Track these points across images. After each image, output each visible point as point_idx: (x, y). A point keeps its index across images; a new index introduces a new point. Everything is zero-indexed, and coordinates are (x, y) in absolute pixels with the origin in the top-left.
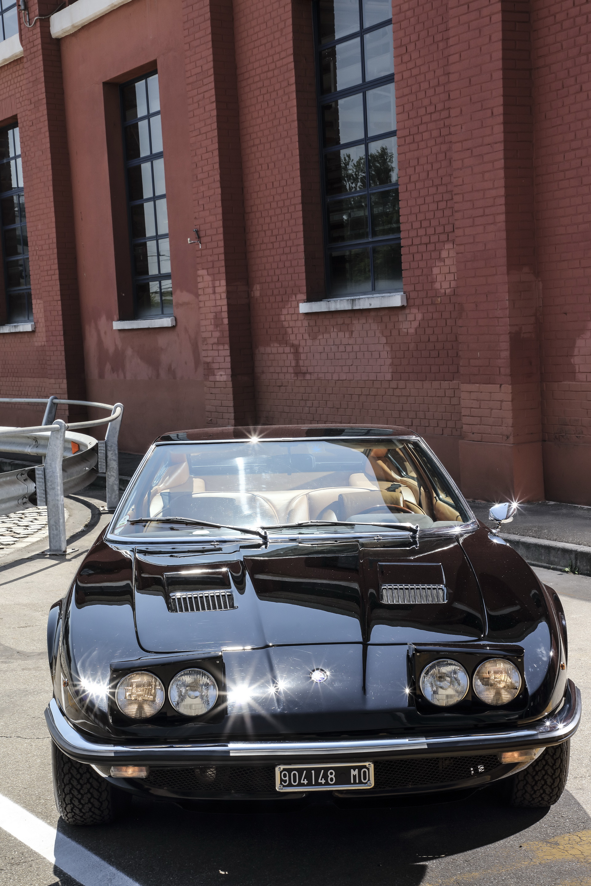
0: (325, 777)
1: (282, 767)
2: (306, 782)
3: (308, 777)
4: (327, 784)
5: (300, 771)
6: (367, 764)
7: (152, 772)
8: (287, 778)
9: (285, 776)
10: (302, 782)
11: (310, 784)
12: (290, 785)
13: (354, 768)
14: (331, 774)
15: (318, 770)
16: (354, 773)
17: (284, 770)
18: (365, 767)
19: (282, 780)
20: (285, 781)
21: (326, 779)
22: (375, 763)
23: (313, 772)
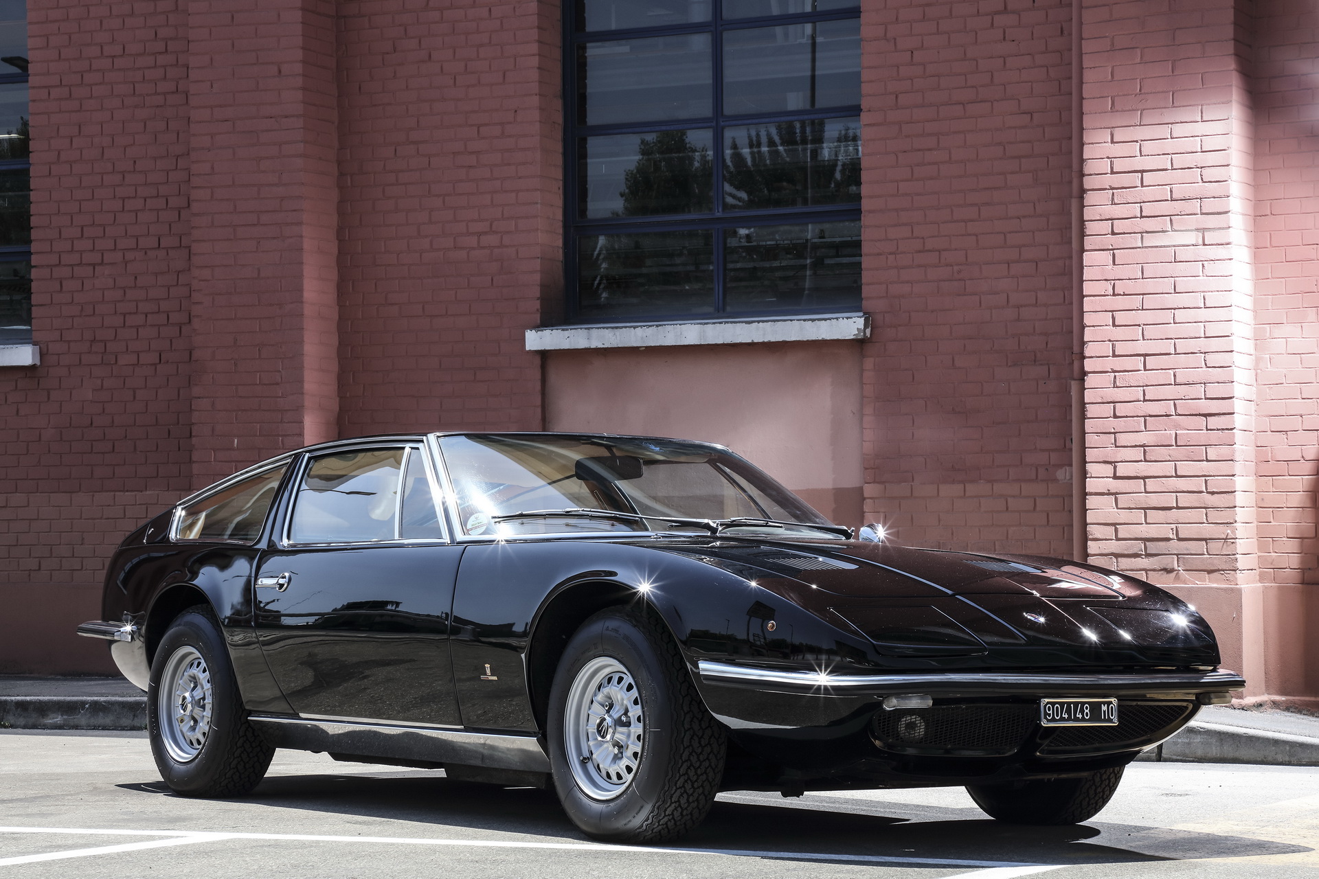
0: (1082, 711)
1: (1047, 700)
2: (1066, 716)
3: (1068, 711)
4: (1083, 720)
5: (1062, 704)
6: (1112, 700)
7: (936, 702)
8: (1051, 712)
9: (1049, 710)
10: (1063, 716)
11: (1069, 719)
12: (1053, 720)
13: (1104, 703)
14: (1087, 708)
15: (1076, 704)
16: (1104, 708)
17: (1048, 703)
18: (1111, 703)
19: (1046, 714)
20: (1049, 715)
21: (1083, 714)
22: (1120, 699)
23: (1072, 705)
